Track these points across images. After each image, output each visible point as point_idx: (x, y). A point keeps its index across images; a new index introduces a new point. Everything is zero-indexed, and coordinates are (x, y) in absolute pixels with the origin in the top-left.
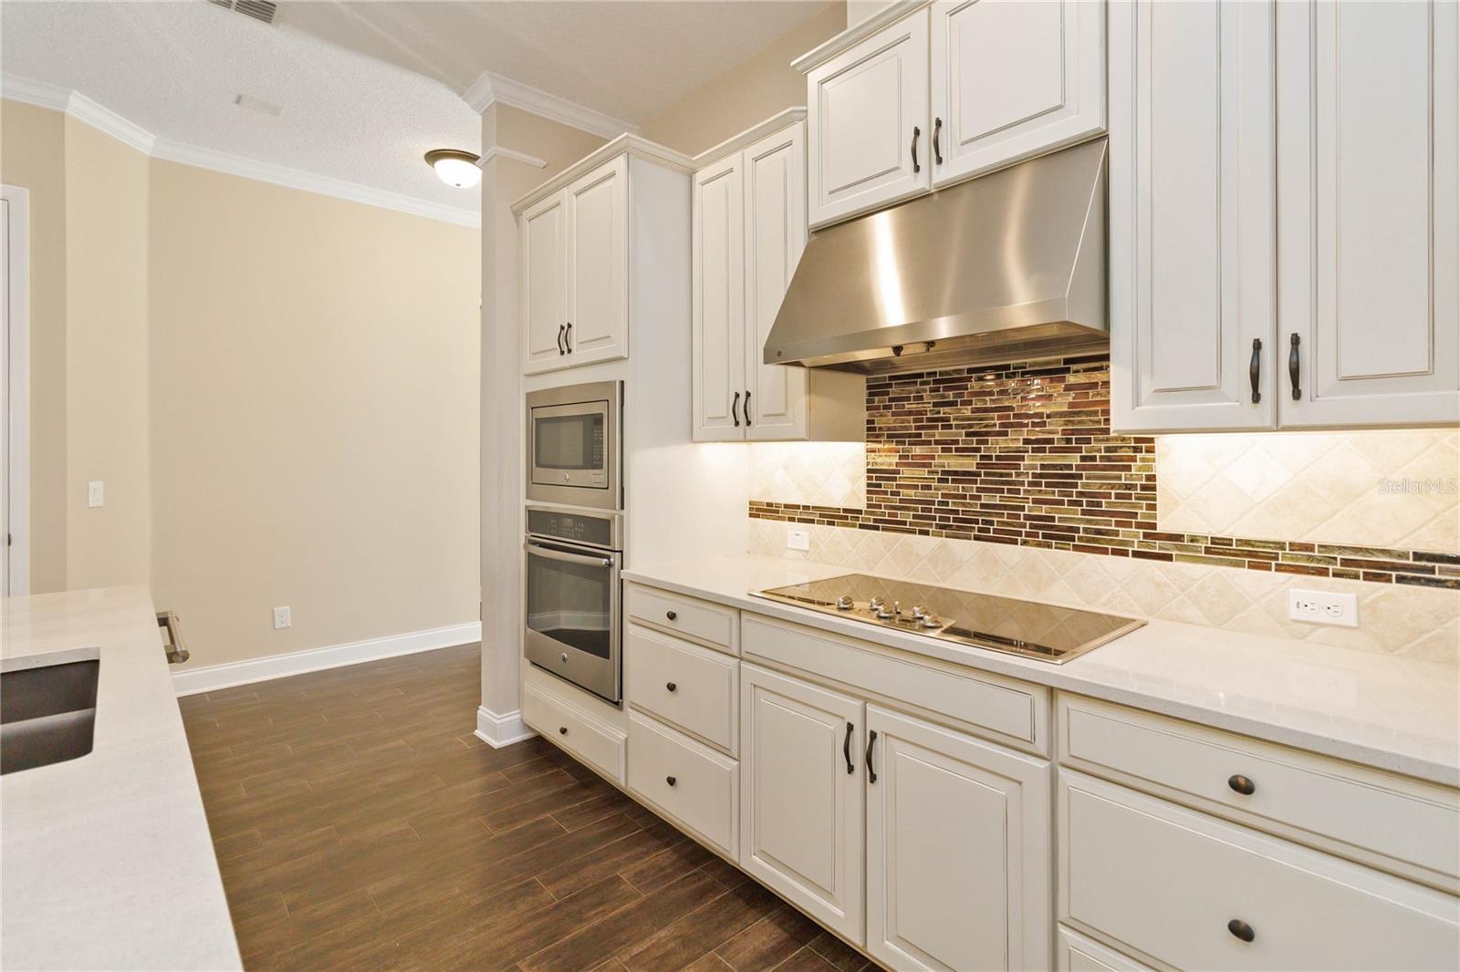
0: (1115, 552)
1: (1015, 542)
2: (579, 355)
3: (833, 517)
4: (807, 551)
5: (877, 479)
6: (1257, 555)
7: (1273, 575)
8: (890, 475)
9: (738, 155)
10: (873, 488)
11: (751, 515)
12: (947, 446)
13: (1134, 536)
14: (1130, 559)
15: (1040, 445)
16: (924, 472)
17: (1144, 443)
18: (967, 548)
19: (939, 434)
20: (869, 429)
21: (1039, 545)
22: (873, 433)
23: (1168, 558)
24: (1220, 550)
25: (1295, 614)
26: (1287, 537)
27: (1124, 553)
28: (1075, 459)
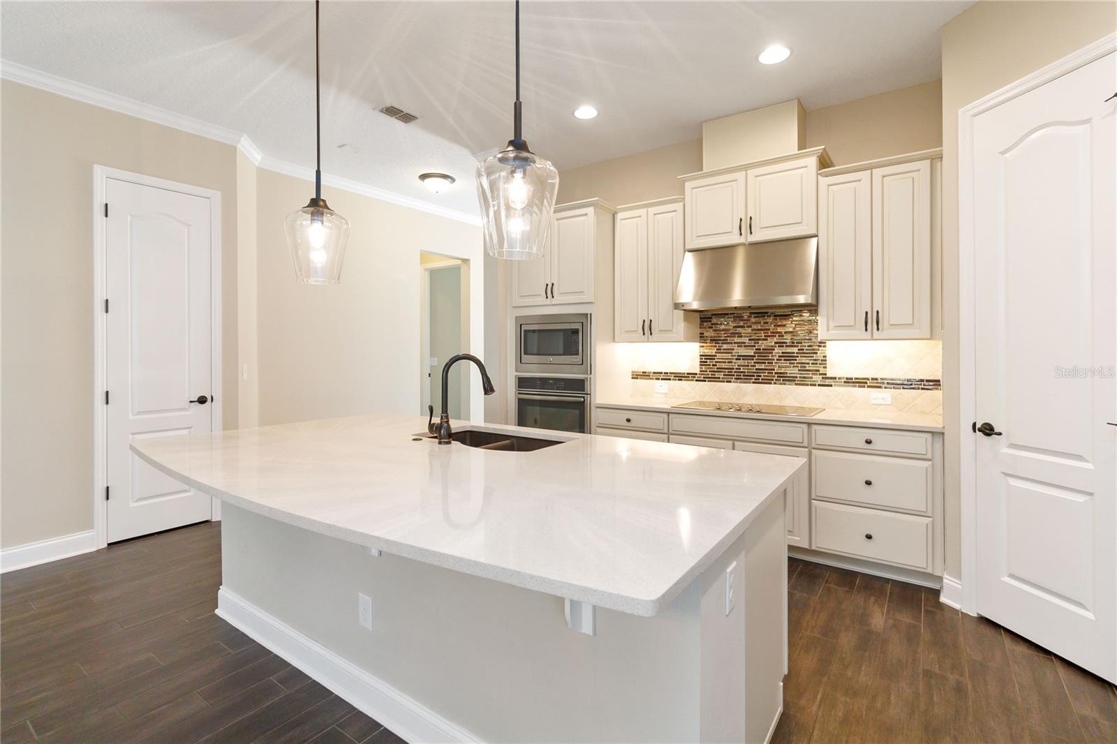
0: (811, 385)
1: (771, 383)
2: (557, 299)
3: (680, 377)
4: (666, 394)
5: (705, 359)
6: (861, 383)
7: (866, 390)
8: (711, 357)
9: (645, 210)
10: (702, 363)
11: (633, 378)
12: (740, 345)
13: (817, 378)
14: (817, 387)
15: (781, 344)
16: (729, 356)
17: (822, 344)
18: (749, 387)
19: (736, 340)
20: (701, 337)
21: (781, 384)
22: (702, 338)
23: (831, 386)
24: (849, 381)
25: (873, 402)
26: (870, 376)
27: (815, 385)
28: (795, 350)
